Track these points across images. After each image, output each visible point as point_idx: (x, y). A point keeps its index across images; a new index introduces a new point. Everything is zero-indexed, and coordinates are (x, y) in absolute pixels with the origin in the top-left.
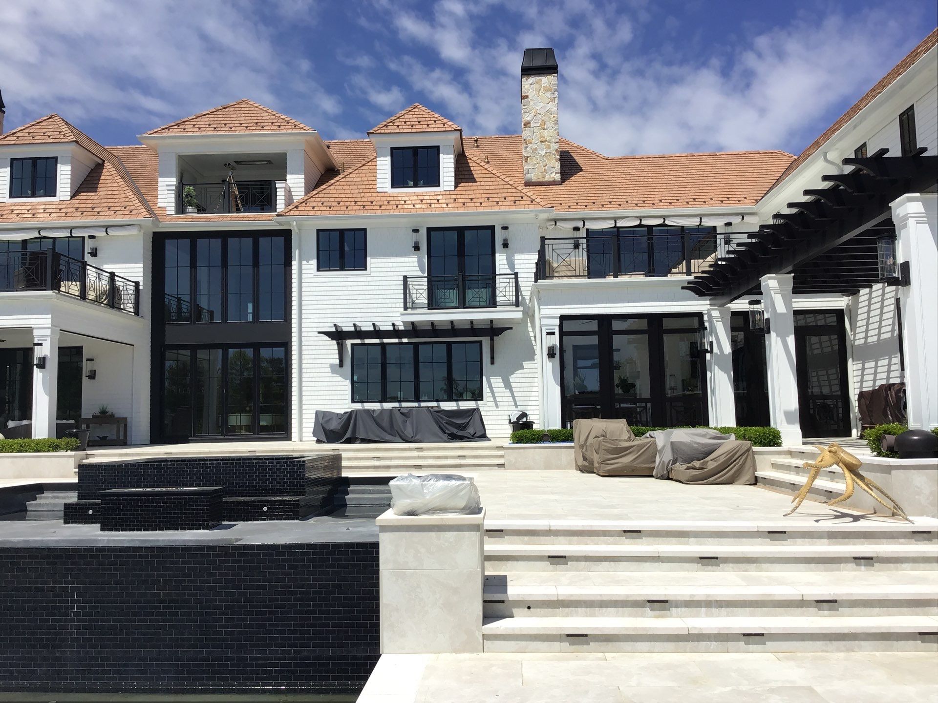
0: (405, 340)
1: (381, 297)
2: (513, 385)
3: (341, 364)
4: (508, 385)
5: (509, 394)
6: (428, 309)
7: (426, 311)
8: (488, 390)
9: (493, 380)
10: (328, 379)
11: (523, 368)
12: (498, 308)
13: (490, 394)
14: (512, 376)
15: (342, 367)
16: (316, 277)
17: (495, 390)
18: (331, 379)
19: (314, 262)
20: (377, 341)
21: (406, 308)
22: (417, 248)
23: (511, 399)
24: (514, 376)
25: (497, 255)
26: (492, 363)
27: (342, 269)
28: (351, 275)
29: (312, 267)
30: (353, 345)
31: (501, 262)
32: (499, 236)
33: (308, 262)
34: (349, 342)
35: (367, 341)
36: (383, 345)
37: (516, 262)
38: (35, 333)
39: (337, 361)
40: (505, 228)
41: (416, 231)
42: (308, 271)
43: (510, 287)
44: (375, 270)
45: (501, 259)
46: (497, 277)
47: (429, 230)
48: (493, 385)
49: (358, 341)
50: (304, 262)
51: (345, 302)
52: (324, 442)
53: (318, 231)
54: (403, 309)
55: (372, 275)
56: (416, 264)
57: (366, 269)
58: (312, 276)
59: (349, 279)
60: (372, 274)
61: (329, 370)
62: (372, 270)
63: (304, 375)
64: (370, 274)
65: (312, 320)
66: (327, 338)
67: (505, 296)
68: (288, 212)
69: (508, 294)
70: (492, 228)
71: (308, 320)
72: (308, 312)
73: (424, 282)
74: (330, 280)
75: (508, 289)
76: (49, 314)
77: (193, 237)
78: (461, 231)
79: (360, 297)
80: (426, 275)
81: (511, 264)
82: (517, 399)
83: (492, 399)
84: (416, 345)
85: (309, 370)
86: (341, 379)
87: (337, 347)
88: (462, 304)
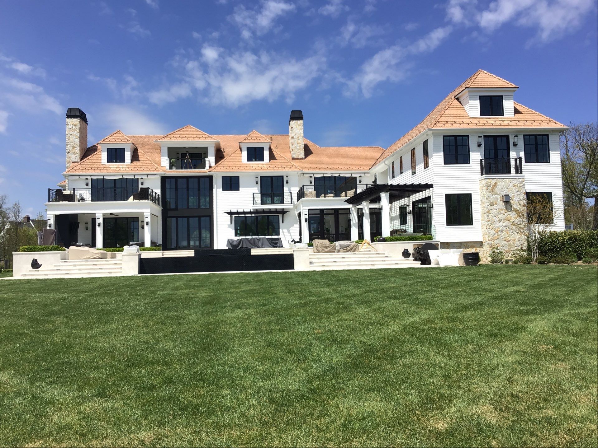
0: (253, 215)
1: (245, 200)
4: (289, 231)
6: (261, 205)
10: (226, 229)
11: (293, 226)
12: (285, 204)
13: (282, 233)
14: (290, 228)
15: (232, 224)
16: (222, 193)
19: (221, 188)
20: (243, 215)
22: (257, 183)
25: (284, 186)
27: (230, 190)
28: (234, 192)
30: (235, 217)
32: (285, 179)
35: (240, 215)
36: (245, 217)
37: (291, 189)
39: (230, 222)
40: (287, 177)
41: (257, 177)
42: (219, 191)
43: (289, 197)
44: (243, 190)
45: (286, 188)
46: (284, 193)
47: (261, 177)
48: (283, 230)
50: (218, 188)
51: (232, 202)
53: (223, 177)
54: (253, 204)
56: (256, 189)
57: (239, 190)
61: (227, 226)
63: (218, 227)
64: (241, 192)
65: (222, 208)
67: (287, 200)
68: (212, 170)
70: (283, 177)
71: (219, 208)
72: (219, 205)
73: (260, 195)
74: (227, 194)
76: (149, 208)
77: (176, 178)
78: (272, 177)
79: (237, 200)
82: (292, 235)
84: (257, 217)
85: (220, 225)
86: (231, 228)
87: (230, 217)
88: (273, 203)
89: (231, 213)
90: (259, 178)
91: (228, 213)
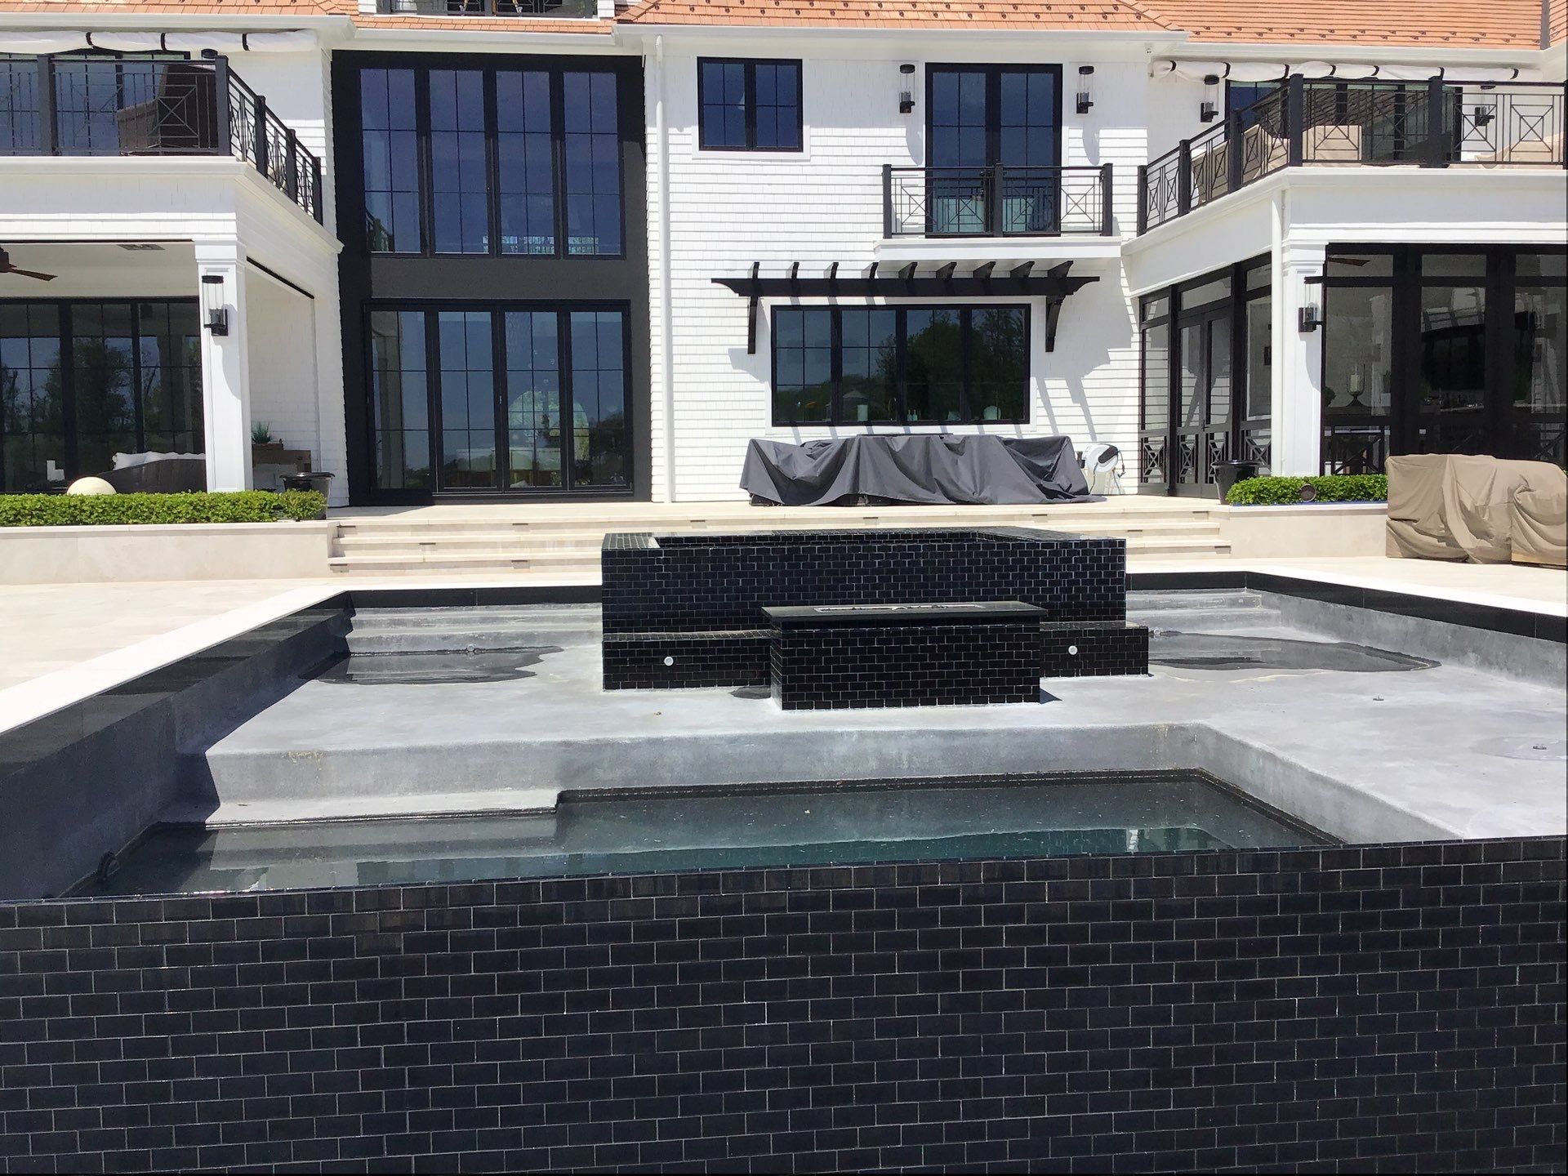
0: (880, 301)
1: (832, 209)
2: (1087, 393)
3: (752, 349)
4: (1078, 395)
5: (1079, 411)
6: (927, 237)
7: (922, 239)
8: (1040, 403)
9: (1049, 383)
10: (724, 377)
11: (1108, 361)
12: (1064, 238)
13: (1043, 412)
14: (1086, 377)
15: (754, 353)
16: (698, 161)
17: (1053, 402)
18: (731, 378)
19: (694, 130)
20: (823, 301)
21: (888, 234)
22: (906, 106)
23: (1083, 420)
24: (1092, 374)
25: (1065, 129)
26: (1050, 347)
27: (752, 146)
28: (771, 161)
29: (689, 139)
30: (774, 308)
31: (1072, 143)
32: (1071, 85)
33: (681, 129)
34: (767, 302)
35: (804, 301)
36: (835, 310)
37: (1102, 143)
38: (200, 253)
39: (745, 340)
40: (1087, 70)
41: (908, 69)
42: (681, 149)
43: (1094, 195)
44: (820, 151)
45: (1072, 139)
46: (1064, 173)
47: (931, 68)
48: (1050, 393)
49: (785, 301)
50: (672, 130)
51: (759, 218)
52: (777, 504)
53: (701, 61)
54: (882, 235)
55: (812, 163)
56: (904, 142)
57: (800, 149)
58: (689, 159)
59: (767, 170)
60: (814, 161)
61: (727, 359)
62: (814, 151)
63: (676, 369)
64: (809, 161)
65: (692, 255)
66: (729, 292)
67: (1085, 213)
68: (642, 14)
69: (1090, 209)
70: (1056, 70)
71: (682, 255)
72: (682, 236)
73: (920, 179)
74: (728, 169)
75: (1090, 199)
76: (230, 211)
77: (422, 64)
78: (993, 72)
79: (789, 208)
80: (923, 165)
81: (1092, 148)
82: (1095, 420)
83: (1046, 421)
84: (901, 310)
85: (686, 359)
86: (749, 377)
87: (746, 312)
88: (992, 227)
89: (751, 287)
90: (921, 71)
91: (737, 285)
